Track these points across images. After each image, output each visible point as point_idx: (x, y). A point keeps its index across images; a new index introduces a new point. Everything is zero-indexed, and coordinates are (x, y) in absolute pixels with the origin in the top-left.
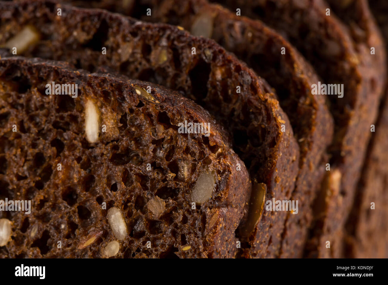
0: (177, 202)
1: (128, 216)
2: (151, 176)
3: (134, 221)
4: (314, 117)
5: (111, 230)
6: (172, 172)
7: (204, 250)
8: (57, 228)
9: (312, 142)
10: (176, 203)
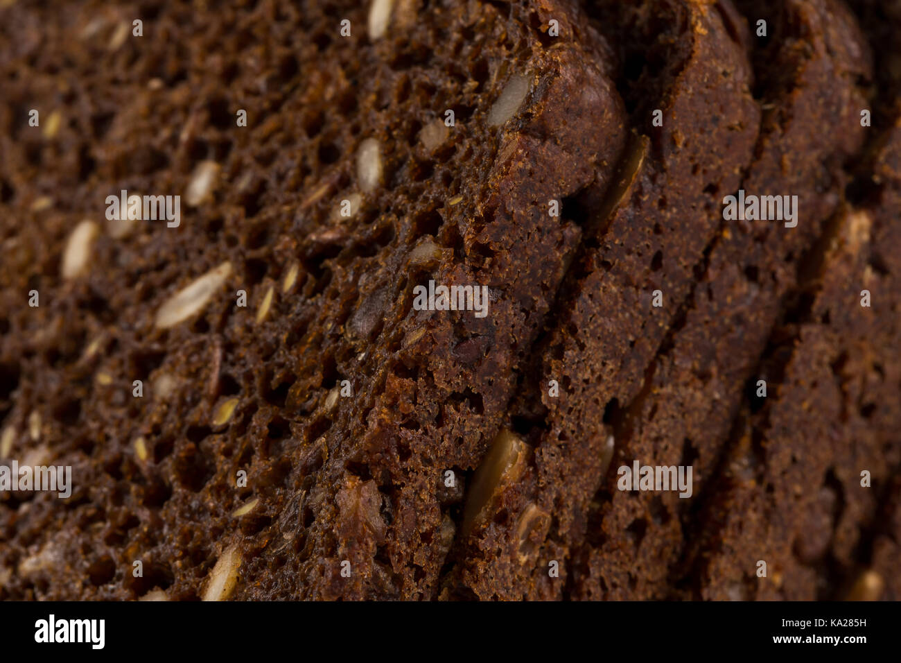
0: (467, 127)
1: (388, 153)
2: (440, 86)
3: (396, 163)
4: (800, 69)
5: (356, 176)
6: (476, 79)
7: (479, 202)
8: (281, 178)
9: (791, 117)
10: (464, 128)
